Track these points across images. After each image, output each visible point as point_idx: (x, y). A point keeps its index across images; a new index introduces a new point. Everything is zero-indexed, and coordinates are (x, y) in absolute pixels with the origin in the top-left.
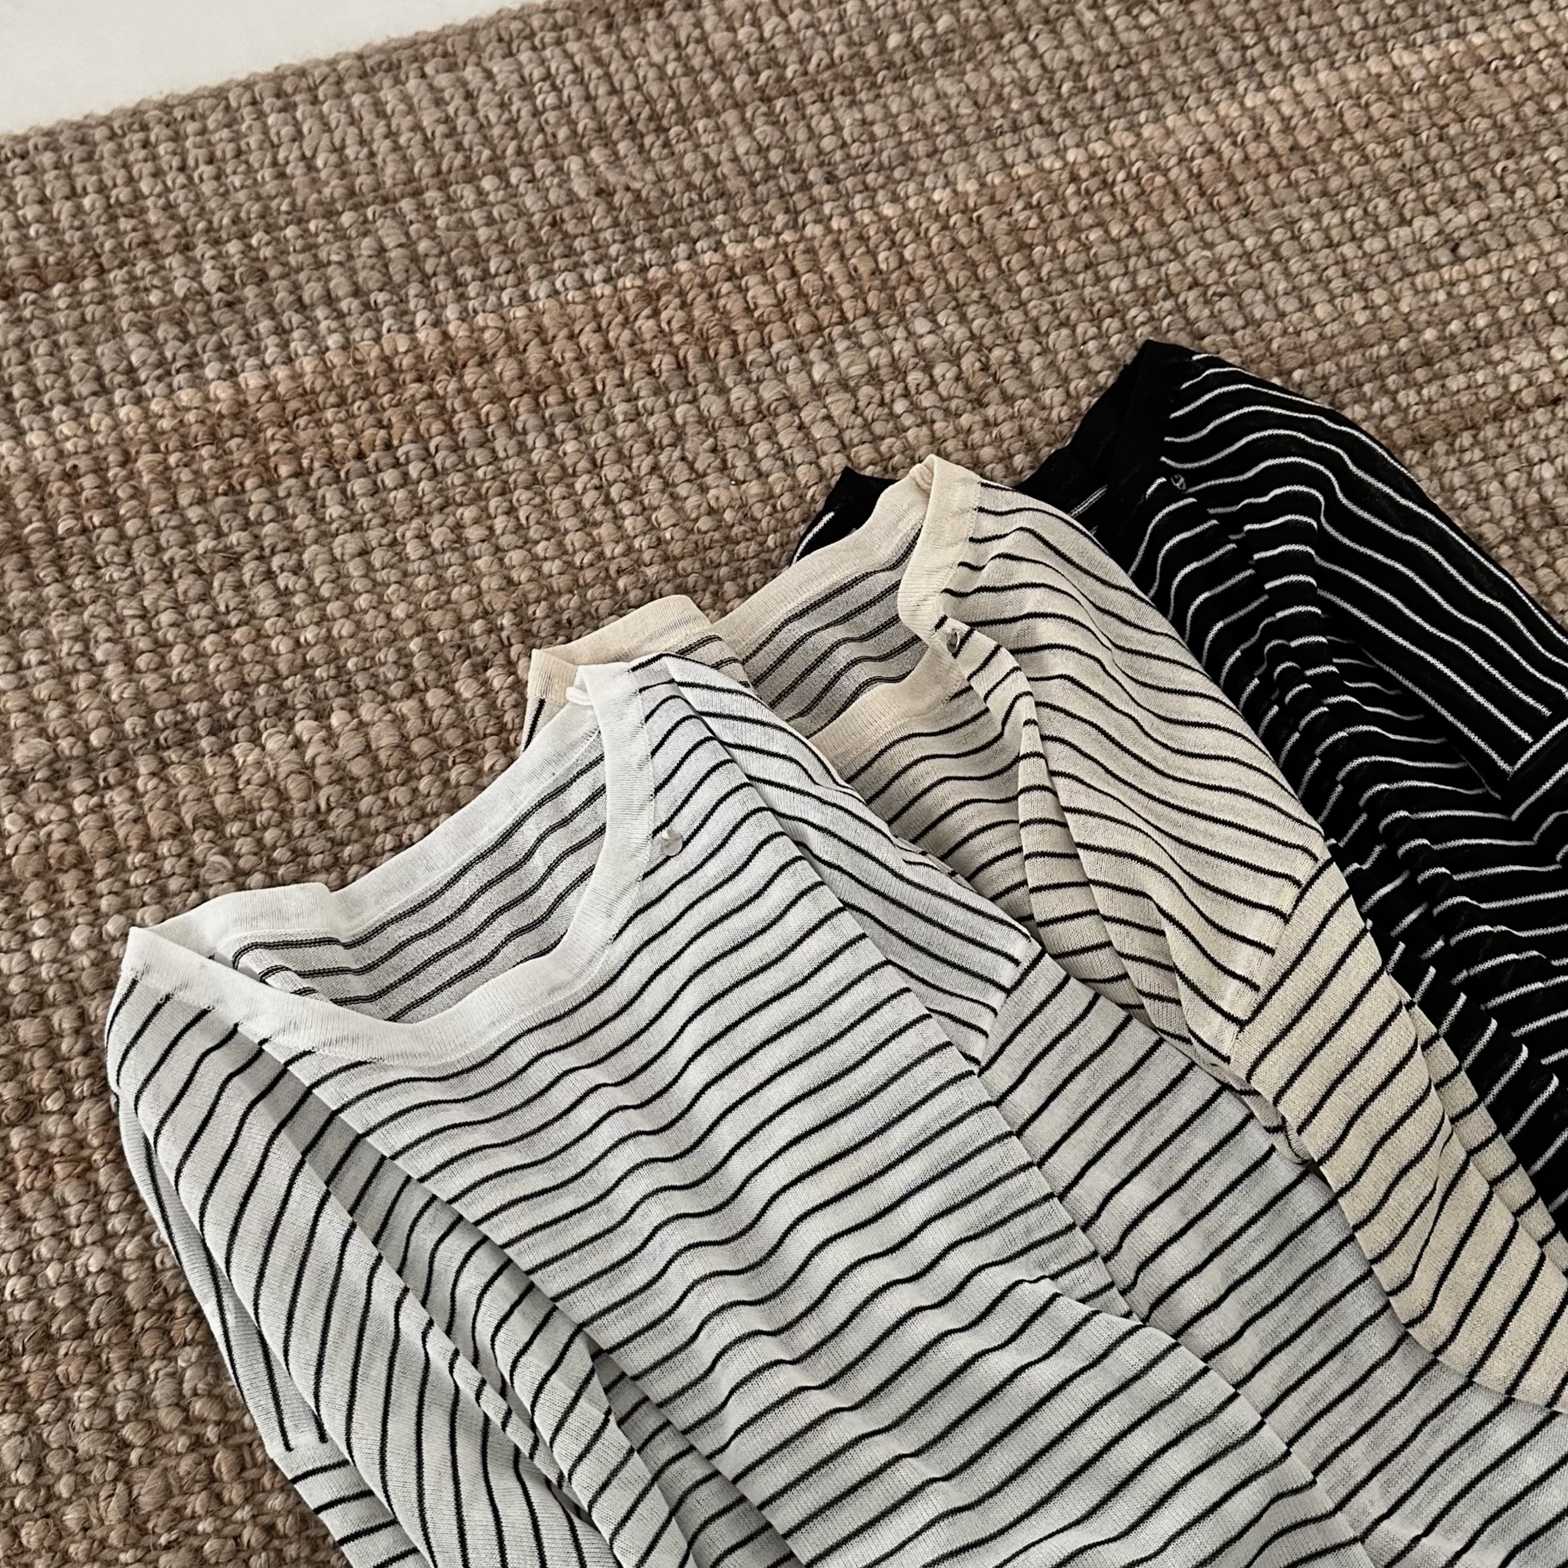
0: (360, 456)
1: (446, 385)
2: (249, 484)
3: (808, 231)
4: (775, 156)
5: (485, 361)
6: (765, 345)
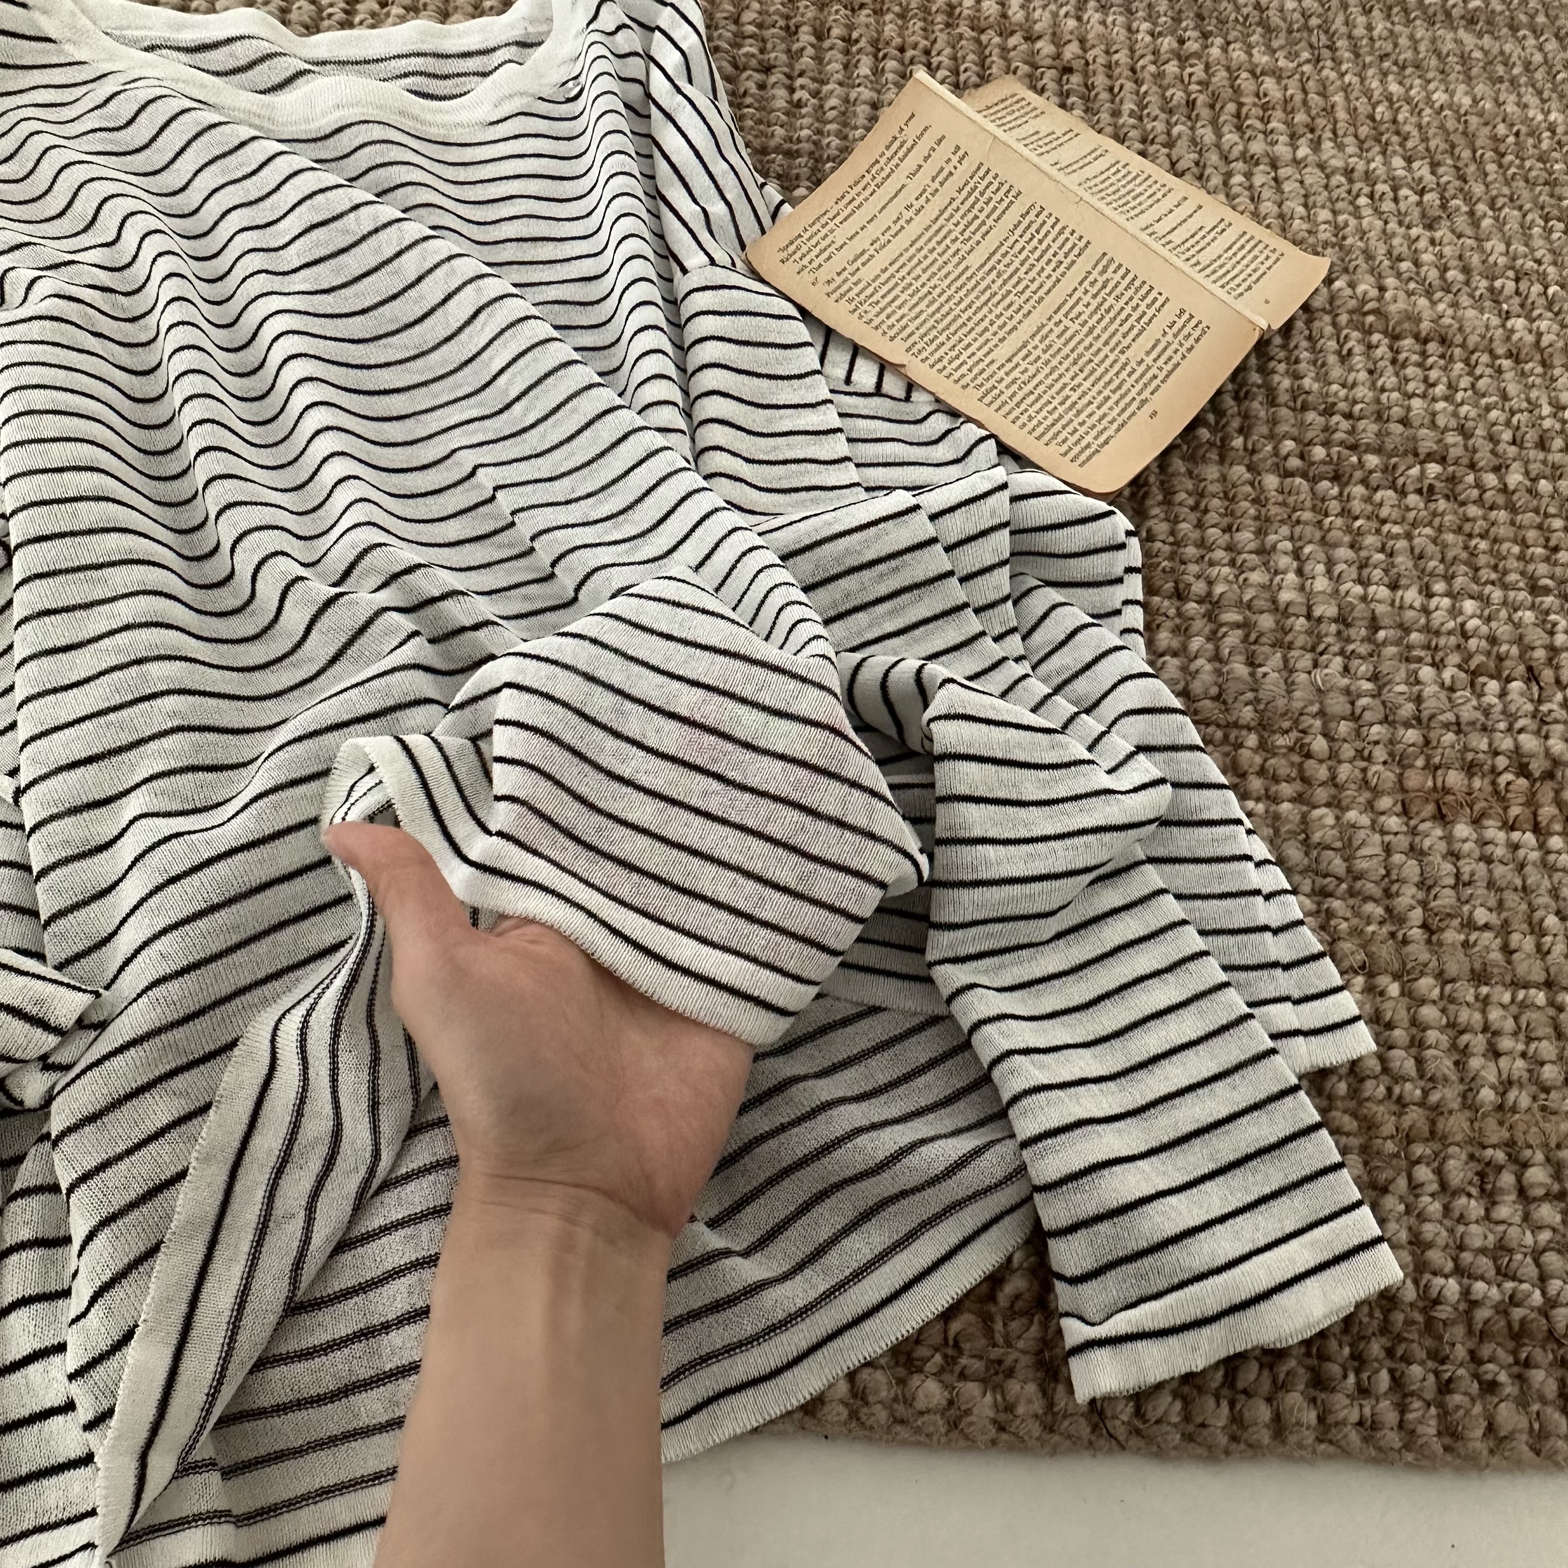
3: (1325, 72)
6: (1265, 120)
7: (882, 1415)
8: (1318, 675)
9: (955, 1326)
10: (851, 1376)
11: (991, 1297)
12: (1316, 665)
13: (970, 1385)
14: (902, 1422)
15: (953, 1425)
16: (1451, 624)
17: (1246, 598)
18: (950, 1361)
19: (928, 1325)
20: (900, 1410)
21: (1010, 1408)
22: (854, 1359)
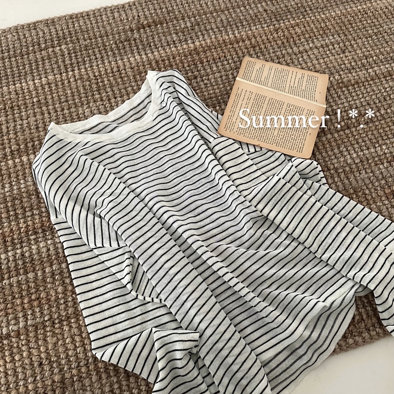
0: (219, 58)
1: (236, 45)
2: (198, 63)
3: (307, 19)
4: (299, 5)
5: (243, 41)
6: (300, 40)
7: (345, 348)
8: (361, 176)
9: (350, 329)
10: (338, 344)
11: (354, 321)
12: (360, 174)
13: (357, 337)
14: (348, 347)
15: (356, 344)
16: (382, 153)
17: (342, 165)
18: (352, 334)
19: (346, 330)
20: (347, 346)
21: (364, 338)
22: (337, 341)
